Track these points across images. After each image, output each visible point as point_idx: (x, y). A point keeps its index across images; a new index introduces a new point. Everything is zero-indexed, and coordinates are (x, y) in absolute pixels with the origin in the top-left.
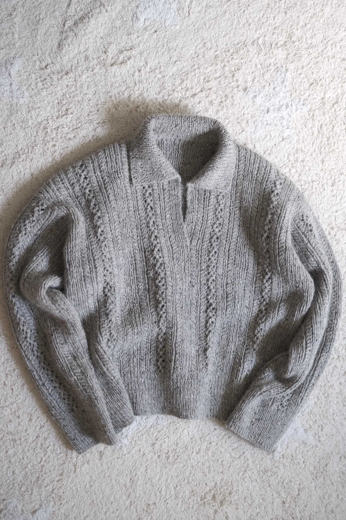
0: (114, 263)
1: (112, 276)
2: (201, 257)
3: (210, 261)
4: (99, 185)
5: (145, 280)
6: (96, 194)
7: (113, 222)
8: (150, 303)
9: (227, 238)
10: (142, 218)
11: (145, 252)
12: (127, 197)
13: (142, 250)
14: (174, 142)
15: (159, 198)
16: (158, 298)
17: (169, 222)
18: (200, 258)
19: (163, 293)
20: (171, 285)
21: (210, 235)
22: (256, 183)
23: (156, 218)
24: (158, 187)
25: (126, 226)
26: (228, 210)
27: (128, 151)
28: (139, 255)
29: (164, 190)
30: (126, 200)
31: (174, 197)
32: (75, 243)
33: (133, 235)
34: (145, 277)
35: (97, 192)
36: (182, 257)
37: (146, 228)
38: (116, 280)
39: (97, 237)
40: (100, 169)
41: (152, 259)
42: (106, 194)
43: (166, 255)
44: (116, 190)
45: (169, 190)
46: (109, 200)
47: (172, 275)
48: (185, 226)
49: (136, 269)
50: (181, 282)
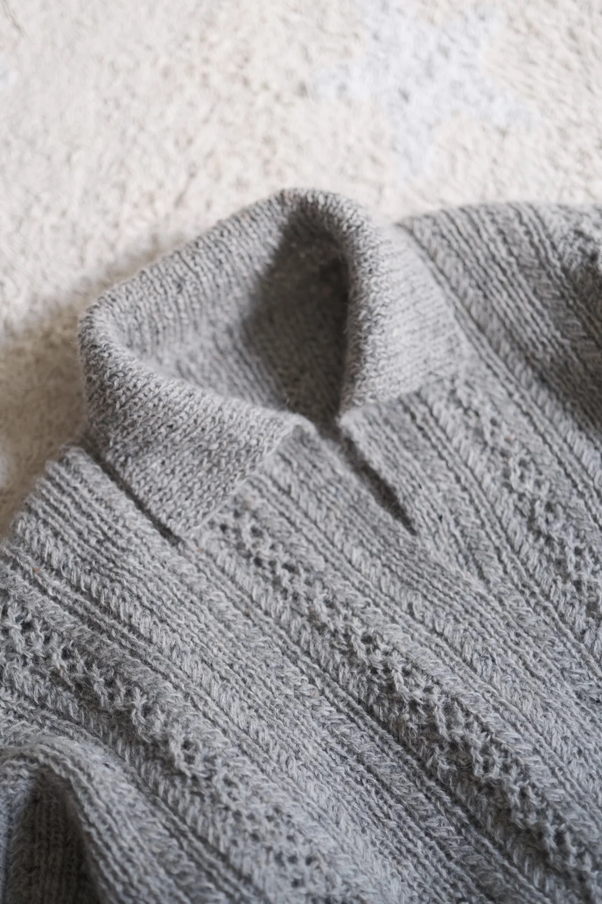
0: (299, 818)
1: (325, 867)
2: (547, 597)
3: (584, 589)
4: (82, 617)
5: (439, 798)
6: (91, 649)
7: (202, 693)
8: (510, 858)
9: (575, 486)
10: (284, 617)
11: (370, 711)
12: (190, 589)
13: (357, 713)
14: (217, 347)
15: (293, 524)
16: (525, 823)
17: (372, 570)
18: (547, 604)
19: (523, 795)
20: (529, 747)
21: (522, 515)
22: (527, 277)
23: (324, 587)
24: (263, 496)
25: (251, 676)
26: (512, 409)
27: (98, 459)
28: (359, 734)
29: (288, 493)
30: (195, 598)
31: (333, 490)
32: (121, 848)
33: (296, 688)
34: (429, 789)
35: (90, 642)
36: (493, 641)
37: (319, 639)
38: (346, 868)
39: (181, 774)
40: (51, 566)
41: (407, 716)
42: (120, 627)
43: (441, 669)
44: (142, 591)
45: (302, 482)
46: (140, 636)
47: (506, 714)
48: (430, 545)
49: (384, 785)
50: (552, 715)
